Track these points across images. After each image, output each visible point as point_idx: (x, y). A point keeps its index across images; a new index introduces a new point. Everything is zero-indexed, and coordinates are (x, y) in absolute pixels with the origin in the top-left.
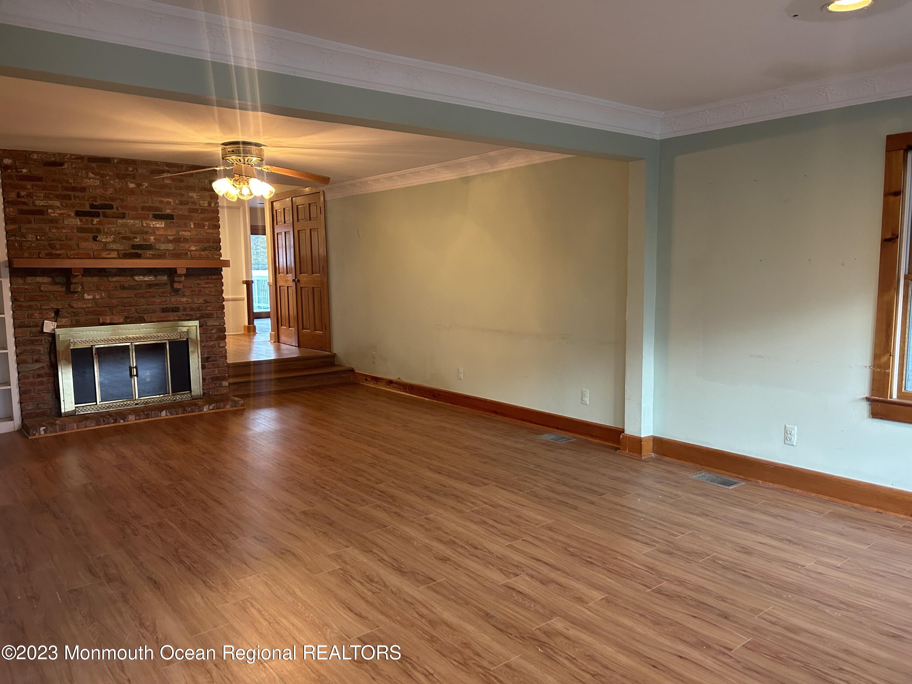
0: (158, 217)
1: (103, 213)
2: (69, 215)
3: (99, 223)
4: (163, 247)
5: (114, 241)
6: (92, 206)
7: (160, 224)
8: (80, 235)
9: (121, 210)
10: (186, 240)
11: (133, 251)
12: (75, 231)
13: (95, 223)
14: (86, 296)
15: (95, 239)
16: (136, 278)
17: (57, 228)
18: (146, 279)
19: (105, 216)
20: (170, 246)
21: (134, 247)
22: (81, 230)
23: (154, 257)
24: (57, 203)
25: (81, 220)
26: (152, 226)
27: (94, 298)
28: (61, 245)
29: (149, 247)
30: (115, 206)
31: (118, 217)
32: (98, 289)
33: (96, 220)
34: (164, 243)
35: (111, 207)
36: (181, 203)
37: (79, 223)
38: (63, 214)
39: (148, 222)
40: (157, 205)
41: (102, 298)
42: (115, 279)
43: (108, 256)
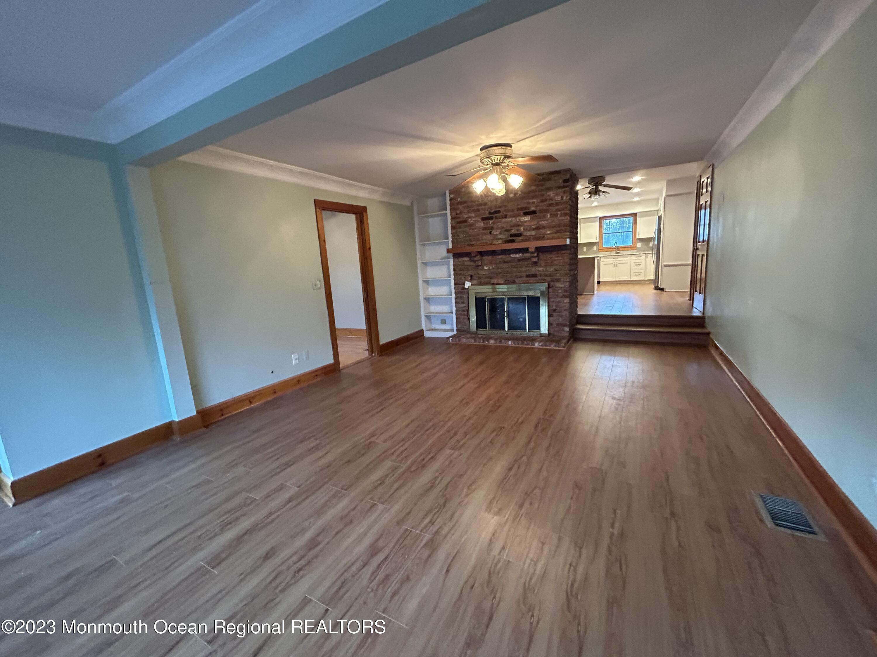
0: (526, 214)
1: (496, 217)
2: (478, 221)
3: (493, 223)
4: (528, 233)
5: (500, 234)
6: (490, 213)
7: (527, 218)
8: (483, 231)
9: (505, 213)
10: (544, 227)
11: (510, 238)
12: (481, 229)
13: (491, 223)
14: (486, 268)
15: (490, 233)
16: (512, 255)
17: (473, 229)
18: (518, 256)
19: (496, 218)
20: (533, 233)
21: (511, 236)
22: (485, 229)
23: (523, 241)
24: (473, 215)
25: (484, 223)
26: (522, 220)
27: (489, 269)
28: (474, 238)
29: (520, 235)
30: (502, 211)
31: (502, 218)
32: (491, 264)
33: (491, 222)
34: (529, 230)
35: (499, 212)
36: (542, 201)
37: (483, 225)
38: (476, 220)
39: (520, 218)
40: (526, 205)
41: (493, 269)
42: (500, 257)
43: (497, 243)
